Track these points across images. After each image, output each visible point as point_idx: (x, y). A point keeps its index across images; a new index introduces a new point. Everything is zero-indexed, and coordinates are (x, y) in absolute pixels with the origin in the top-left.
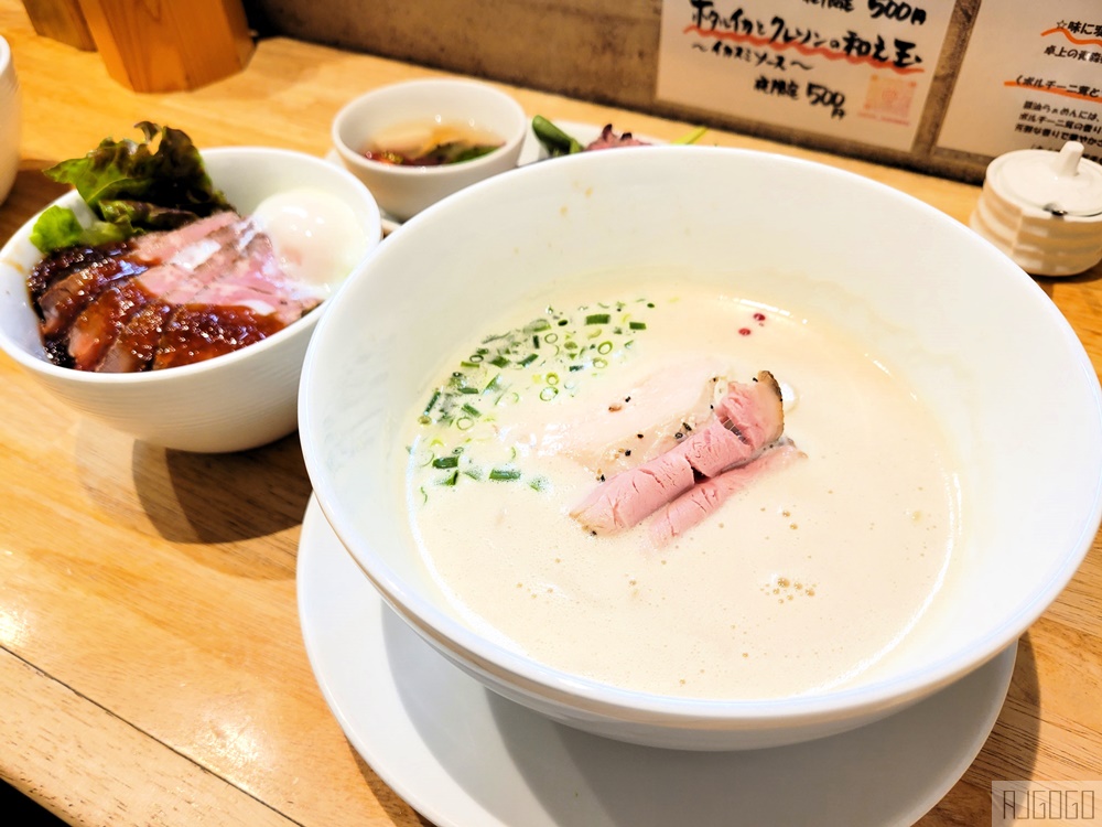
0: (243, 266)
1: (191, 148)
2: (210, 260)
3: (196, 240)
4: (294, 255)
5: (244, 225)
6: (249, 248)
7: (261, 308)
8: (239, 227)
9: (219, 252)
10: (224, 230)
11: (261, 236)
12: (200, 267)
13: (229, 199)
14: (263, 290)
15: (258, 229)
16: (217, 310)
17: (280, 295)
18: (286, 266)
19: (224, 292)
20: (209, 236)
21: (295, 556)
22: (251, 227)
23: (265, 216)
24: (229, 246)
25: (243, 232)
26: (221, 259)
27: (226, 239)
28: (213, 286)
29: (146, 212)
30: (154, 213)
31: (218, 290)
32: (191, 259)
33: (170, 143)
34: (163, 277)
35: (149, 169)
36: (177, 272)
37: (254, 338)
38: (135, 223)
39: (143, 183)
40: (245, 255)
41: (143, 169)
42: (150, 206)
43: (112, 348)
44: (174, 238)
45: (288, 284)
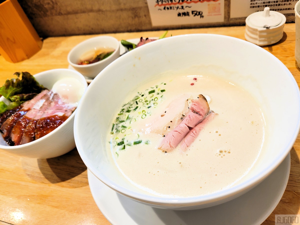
0: (53, 104)
1: (31, 76)
2: (44, 105)
3: (38, 100)
4: (66, 97)
5: (50, 93)
6: (53, 98)
7: (60, 114)
8: (49, 94)
9: (45, 102)
10: (45, 95)
11: (56, 94)
12: (41, 107)
13: (44, 86)
14: (60, 109)
15: (54, 92)
16: (49, 118)
17: (65, 109)
18: (65, 101)
19: (49, 113)
20: (42, 98)
21: (87, 178)
22: (52, 93)
23: (55, 89)
24: (48, 99)
25: (50, 94)
26: (46, 104)
27: (46, 98)
28: (46, 112)
29: (23, 96)
30: (25, 96)
31: (47, 112)
32: (38, 106)
33: (24, 76)
34: (32, 113)
35: (21, 85)
36: (35, 110)
37: (61, 123)
38: (21, 100)
39: (20, 89)
40: (52, 101)
41: (19, 85)
42: (24, 94)
43: (23, 136)
44: (32, 101)
45: (66, 105)
